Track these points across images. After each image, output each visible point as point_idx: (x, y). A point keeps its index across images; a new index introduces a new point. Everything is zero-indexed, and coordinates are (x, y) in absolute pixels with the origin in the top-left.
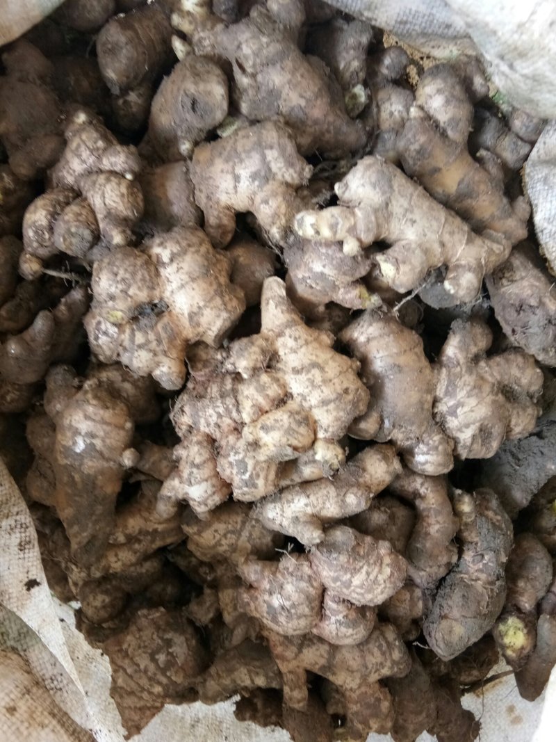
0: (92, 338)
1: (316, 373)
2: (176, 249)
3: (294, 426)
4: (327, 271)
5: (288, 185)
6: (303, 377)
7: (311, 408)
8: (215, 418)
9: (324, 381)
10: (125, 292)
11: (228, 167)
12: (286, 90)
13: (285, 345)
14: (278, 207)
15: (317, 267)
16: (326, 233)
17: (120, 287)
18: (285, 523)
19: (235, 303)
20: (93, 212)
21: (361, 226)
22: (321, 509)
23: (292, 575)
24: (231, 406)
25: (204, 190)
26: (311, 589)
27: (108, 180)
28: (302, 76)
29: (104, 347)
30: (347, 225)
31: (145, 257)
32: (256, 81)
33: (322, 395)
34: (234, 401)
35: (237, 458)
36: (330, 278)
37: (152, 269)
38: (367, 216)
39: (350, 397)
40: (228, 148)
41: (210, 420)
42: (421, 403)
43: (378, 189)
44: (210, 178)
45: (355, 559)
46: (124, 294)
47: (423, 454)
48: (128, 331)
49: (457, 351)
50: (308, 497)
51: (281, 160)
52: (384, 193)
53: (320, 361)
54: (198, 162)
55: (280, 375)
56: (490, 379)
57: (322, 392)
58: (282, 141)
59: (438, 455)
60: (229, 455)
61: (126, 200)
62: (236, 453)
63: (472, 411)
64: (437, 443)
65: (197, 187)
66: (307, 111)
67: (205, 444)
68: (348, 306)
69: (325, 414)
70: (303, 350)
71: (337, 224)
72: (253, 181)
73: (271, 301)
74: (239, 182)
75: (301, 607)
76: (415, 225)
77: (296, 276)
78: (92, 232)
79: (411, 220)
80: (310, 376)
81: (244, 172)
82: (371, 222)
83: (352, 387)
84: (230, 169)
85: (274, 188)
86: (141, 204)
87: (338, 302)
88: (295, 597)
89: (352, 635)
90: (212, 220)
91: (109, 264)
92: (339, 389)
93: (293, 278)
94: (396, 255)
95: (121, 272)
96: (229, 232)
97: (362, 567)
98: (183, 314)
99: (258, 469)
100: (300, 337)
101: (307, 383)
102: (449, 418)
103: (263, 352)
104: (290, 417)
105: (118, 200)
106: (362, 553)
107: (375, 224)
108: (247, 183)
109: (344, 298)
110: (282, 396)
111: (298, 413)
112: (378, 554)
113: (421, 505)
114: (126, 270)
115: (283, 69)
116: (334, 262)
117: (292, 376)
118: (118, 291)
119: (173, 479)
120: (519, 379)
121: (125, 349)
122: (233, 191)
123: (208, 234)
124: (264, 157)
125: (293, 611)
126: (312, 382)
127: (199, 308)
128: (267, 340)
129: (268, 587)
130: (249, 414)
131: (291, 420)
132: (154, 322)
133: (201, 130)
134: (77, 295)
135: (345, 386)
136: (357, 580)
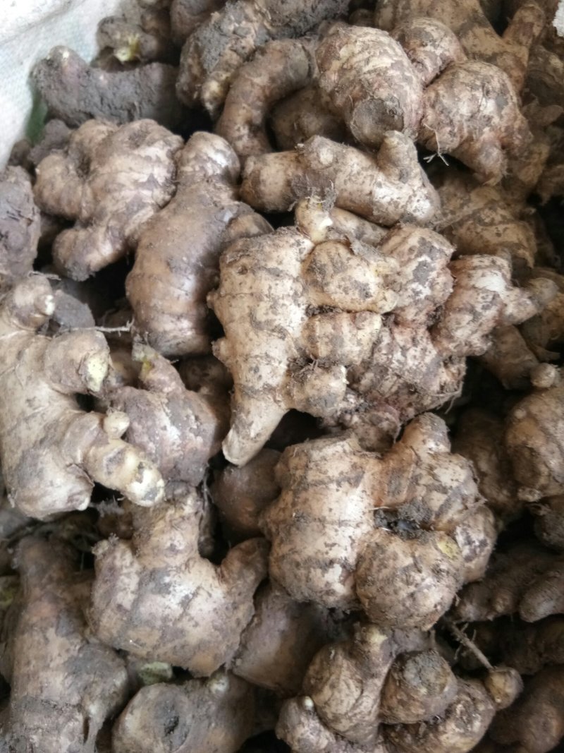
0: (489, 548)
1: (261, 316)
2: (316, 573)
3: (330, 270)
4: (166, 421)
5: (134, 550)
6: (279, 320)
7: (296, 280)
8: (412, 352)
9: (260, 299)
10: (416, 567)
11: (186, 624)
12: (59, 661)
13: (274, 372)
14: (163, 532)
15: (173, 434)
16: (131, 460)
17: (418, 577)
18: (417, 183)
19: (294, 462)
20: (383, 694)
21: (88, 437)
22: (366, 169)
23: (451, 121)
24: (384, 352)
25: (234, 619)
26: (441, 92)
27: (337, 718)
28: (28, 663)
29: (481, 528)
30: (101, 449)
31: (360, 591)
32: (82, 699)
33: (273, 284)
34: (376, 355)
35: (420, 288)
36: (168, 411)
37: (362, 570)
38: (73, 444)
39: (245, 261)
40: (170, 645)
41: (418, 354)
42: (175, 212)
43: (40, 466)
44: (216, 628)
45: (370, 85)
46: (420, 565)
47: (214, 162)
48: (445, 519)
49: (100, 244)
50: (371, 193)
51: (119, 584)
52: (37, 457)
53: (247, 325)
54: (215, 657)
55: (303, 342)
56: (89, 191)
57: (270, 288)
58: (102, 606)
59: (200, 151)
60: (427, 298)
61: (333, 677)
62: (417, 293)
63: (131, 169)
64: (192, 163)
65: (240, 630)
66: (54, 620)
67: (444, 331)
68: (174, 370)
69: (284, 262)
70: (256, 352)
71: (111, 460)
72: (168, 585)
73: (253, 435)
74: (187, 597)
75: (466, 81)
76: (31, 397)
77: (204, 444)
78: (402, 670)
79: (30, 406)
80: (271, 316)
81: (171, 603)
82: (73, 434)
83: (234, 271)
84: (185, 619)
85: (150, 558)
86: (317, 660)
87: (180, 381)
88: (465, 95)
89: (430, 25)
90: (251, 578)
91: (411, 616)
92: (249, 279)
93: (209, 444)
94: (75, 378)
95: (403, 594)
96: (241, 549)
97: (369, 72)
98: (364, 491)
99: (406, 258)
100: (251, 369)
101: (280, 310)
102: (161, 181)
103: (302, 381)
104: (327, 284)
105: (343, 686)
106: (358, 88)
107: (71, 429)
108: (178, 588)
109: (171, 380)
110: (319, 317)
111: (315, 283)
112: (340, 77)
113: (257, 116)
114: (396, 592)
115: (41, 689)
116: (150, 423)
117: (290, 331)
118: (424, 574)
119: (511, 315)
120: (62, 174)
121: (464, 499)
122: (201, 592)
123: (267, 564)
124: (136, 603)
125: (478, 83)
126: (273, 308)
127: (339, 484)
128: (289, 394)
129: (486, 129)
130: (371, 323)
131: (328, 279)
132: (406, 506)
133: (187, 692)
134: (470, 611)
135: (240, 278)
136: (384, 62)
